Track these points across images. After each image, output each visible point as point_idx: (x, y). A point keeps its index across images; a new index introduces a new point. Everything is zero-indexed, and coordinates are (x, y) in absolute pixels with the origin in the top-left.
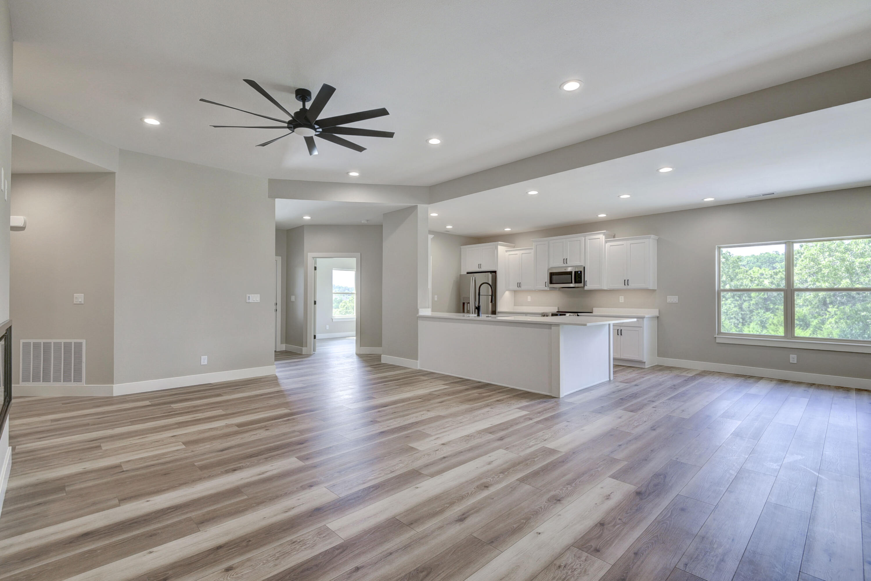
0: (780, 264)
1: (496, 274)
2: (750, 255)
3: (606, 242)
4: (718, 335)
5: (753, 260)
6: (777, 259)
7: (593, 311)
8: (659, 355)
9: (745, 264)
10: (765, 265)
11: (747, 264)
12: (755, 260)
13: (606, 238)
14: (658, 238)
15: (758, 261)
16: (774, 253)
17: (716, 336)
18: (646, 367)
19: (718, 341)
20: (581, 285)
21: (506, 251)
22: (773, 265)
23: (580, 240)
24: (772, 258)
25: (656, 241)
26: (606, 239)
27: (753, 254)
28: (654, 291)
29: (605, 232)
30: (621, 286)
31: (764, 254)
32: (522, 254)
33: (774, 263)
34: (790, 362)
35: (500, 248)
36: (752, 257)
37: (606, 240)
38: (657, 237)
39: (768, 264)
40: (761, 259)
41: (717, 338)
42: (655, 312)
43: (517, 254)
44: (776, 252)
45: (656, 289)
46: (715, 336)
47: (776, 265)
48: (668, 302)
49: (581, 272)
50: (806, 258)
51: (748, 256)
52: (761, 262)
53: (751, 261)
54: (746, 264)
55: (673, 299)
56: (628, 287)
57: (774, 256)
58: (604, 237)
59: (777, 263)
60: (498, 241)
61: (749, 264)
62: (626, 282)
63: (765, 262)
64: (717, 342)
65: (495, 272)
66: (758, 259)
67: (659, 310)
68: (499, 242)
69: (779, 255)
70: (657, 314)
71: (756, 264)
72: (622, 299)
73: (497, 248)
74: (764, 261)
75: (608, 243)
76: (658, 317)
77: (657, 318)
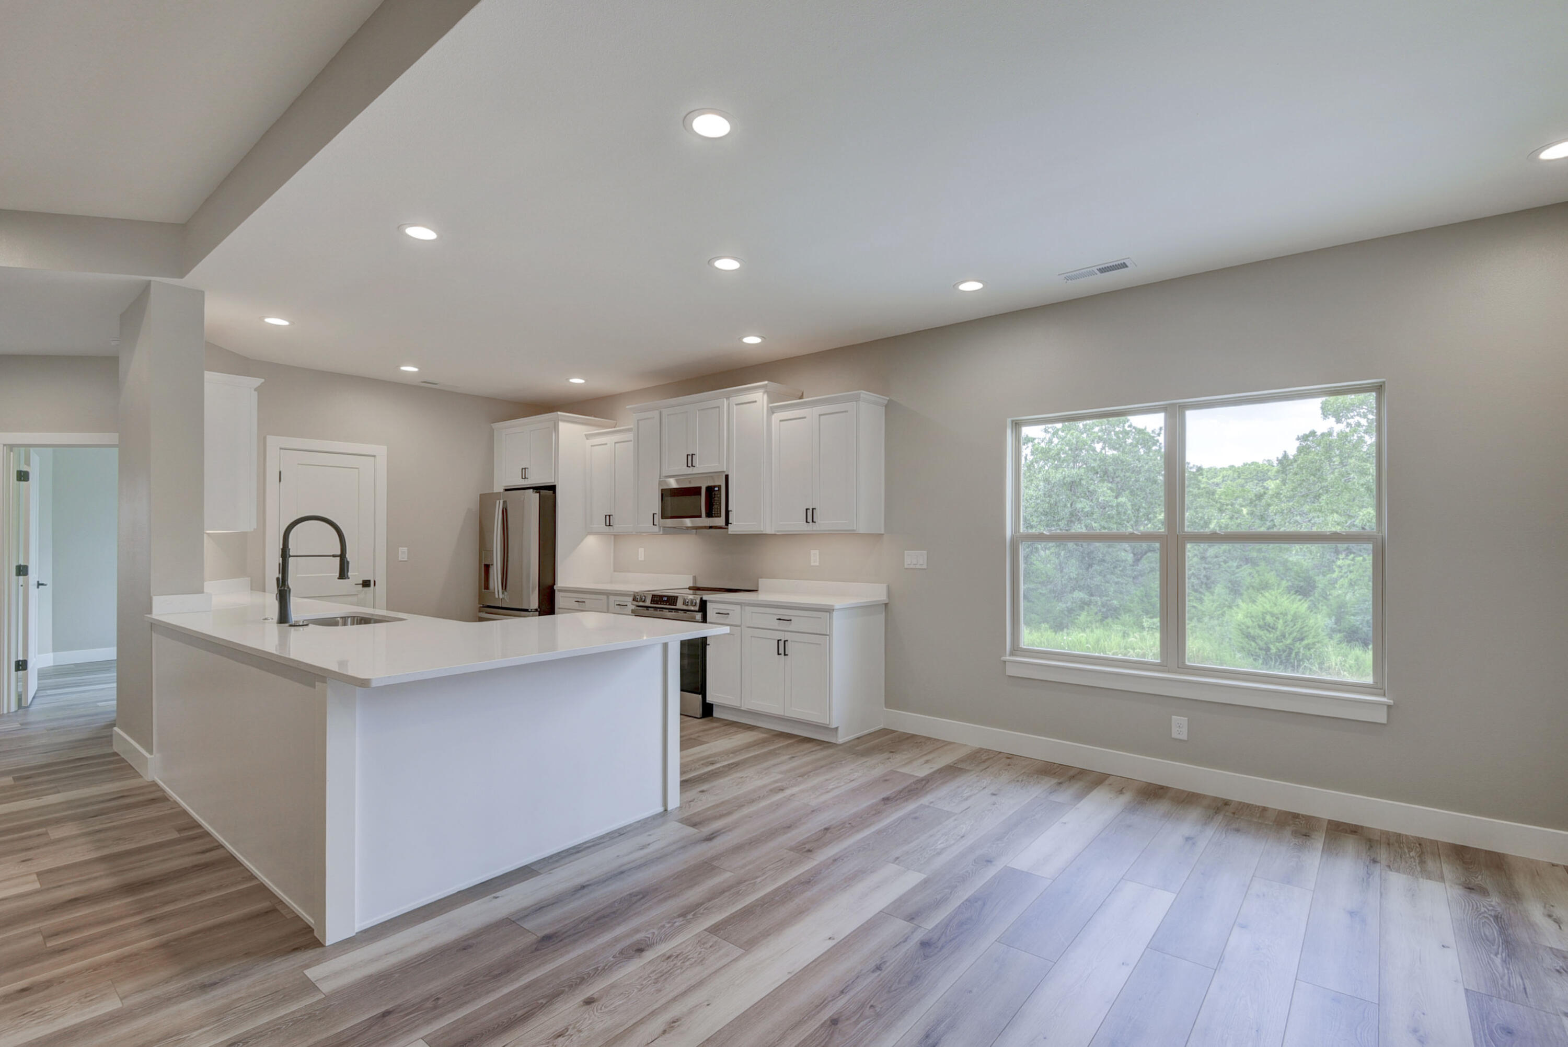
0: (1275, 481)
1: (555, 492)
2: (1226, 466)
3: (772, 411)
4: (1012, 654)
5: (1231, 475)
6: (1269, 473)
7: (758, 587)
8: (888, 705)
9: (1218, 481)
10: (1251, 483)
11: (1223, 481)
12: (1235, 475)
13: (771, 400)
14: (886, 402)
15: (1239, 477)
16: (1265, 462)
17: (1008, 658)
18: (841, 740)
19: (1011, 671)
20: (720, 521)
21: (588, 437)
22: (1263, 483)
23: (719, 407)
24: (1261, 472)
25: (884, 408)
26: (772, 403)
27: (1232, 464)
28: (880, 536)
29: (766, 385)
30: (798, 524)
31: (1249, 465)
32: (615, 443)
33: (1266, 481)
34: (1173, 736)
35: (563, 426)
36: (1230, 469)
37: (771, 405)
38: (884, 399)
39: (1256, 481)
40: (1244, 473)
41: (1007, 663)
42: (877, 593)
43: (606, 444)
44: (1269, 461)
45: (883, 532)
46: (1003, 658)
47: (1267, 484)
48: (906, 566)
49: (719, 487)
50: (1301, 469)
51: (1224, 468)
52: (1244, 479)
53: (1229, 476)
54: (1221, 480)
55: (915, 559)
56: (815, 529)
57: (1266, 469)
58: (765, 397)
59: (1270, 481)
60: (557, 411)
61: (1226, 481)
62: (810, 515)
63: (1250, 478)
64: (1008, 673)
65: (553, 488)
66: (1239, 474)
67: (888, 587)
68: (559, 413)
69: (1273, 466)
70: (882, 597)
71: (1237, 481)
72: (814, 557)
73: (556, 428)
74: (1249, 476)
75: (775, 414)
76: (886, 605)
77: (884, 606)
